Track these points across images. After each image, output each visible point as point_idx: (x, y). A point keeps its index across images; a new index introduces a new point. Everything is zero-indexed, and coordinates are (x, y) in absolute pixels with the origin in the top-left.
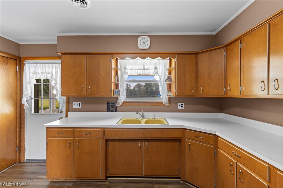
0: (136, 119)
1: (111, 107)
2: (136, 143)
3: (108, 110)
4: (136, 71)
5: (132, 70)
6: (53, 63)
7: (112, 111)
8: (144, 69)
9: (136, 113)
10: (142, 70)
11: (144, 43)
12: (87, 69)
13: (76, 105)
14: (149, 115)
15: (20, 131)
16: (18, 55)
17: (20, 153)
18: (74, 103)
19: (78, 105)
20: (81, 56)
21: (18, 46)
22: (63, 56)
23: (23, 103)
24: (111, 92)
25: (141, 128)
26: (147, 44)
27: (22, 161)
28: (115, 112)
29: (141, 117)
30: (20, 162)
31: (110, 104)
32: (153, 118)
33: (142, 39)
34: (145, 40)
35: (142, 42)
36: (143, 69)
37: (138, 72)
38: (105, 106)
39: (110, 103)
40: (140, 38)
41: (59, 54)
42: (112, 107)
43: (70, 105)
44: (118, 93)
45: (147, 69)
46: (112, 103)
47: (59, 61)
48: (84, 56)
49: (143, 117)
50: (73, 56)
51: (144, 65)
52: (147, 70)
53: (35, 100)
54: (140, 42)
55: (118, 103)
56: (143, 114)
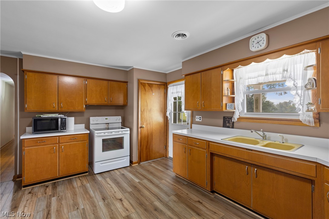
0: (254, 139)
1: (227, 122)
2: (242, 165)
3: (224, 126)
4: (256, 79)
5: (250, 78)
6: (180, 85)
7: (228, 127)
8: (267, 75)
9: (251, 131)
10: (264, 77)
11: (258, 42)
12: (202, 85)
13: (198, 119)
14: (276, 137)
15: (166, 135)
16: (165, 82)
17: (166, 150)
18: (197, 117)
19: (199, 119)
20: (197, 74)
21: (165, 75)
22: (186, 77)
23: (167, 115)
24: (222, 107)
25: (247, 149)
26: (263, 43)
27: (167, 157)
28: (232, 128)
29: (262, 138)
30: (166, 157)
31: (226, 119)
32: (281, 142)
33: (255, 39)
34: (260, 39)
35: (256, 42)
36: (265, 75)
37: (257, 80)
38: (221, 121)
39: (226, 117)
40: (253, 38)
41: (183, 76)
42: (229, 123)
43: (194, 118)
44: (231, 107)
45: (272, 73)
46: (229, 119)
47: (183, 82)
48: (200, 74)
49: (264, 138)
50: (192, 76)
51: (267, 70)
52: (272, 75)
53: (174, 113)
54: (253, 44)
55: (234, 119)
56: (264, 134)
